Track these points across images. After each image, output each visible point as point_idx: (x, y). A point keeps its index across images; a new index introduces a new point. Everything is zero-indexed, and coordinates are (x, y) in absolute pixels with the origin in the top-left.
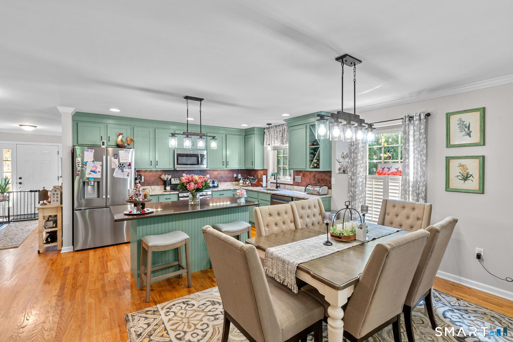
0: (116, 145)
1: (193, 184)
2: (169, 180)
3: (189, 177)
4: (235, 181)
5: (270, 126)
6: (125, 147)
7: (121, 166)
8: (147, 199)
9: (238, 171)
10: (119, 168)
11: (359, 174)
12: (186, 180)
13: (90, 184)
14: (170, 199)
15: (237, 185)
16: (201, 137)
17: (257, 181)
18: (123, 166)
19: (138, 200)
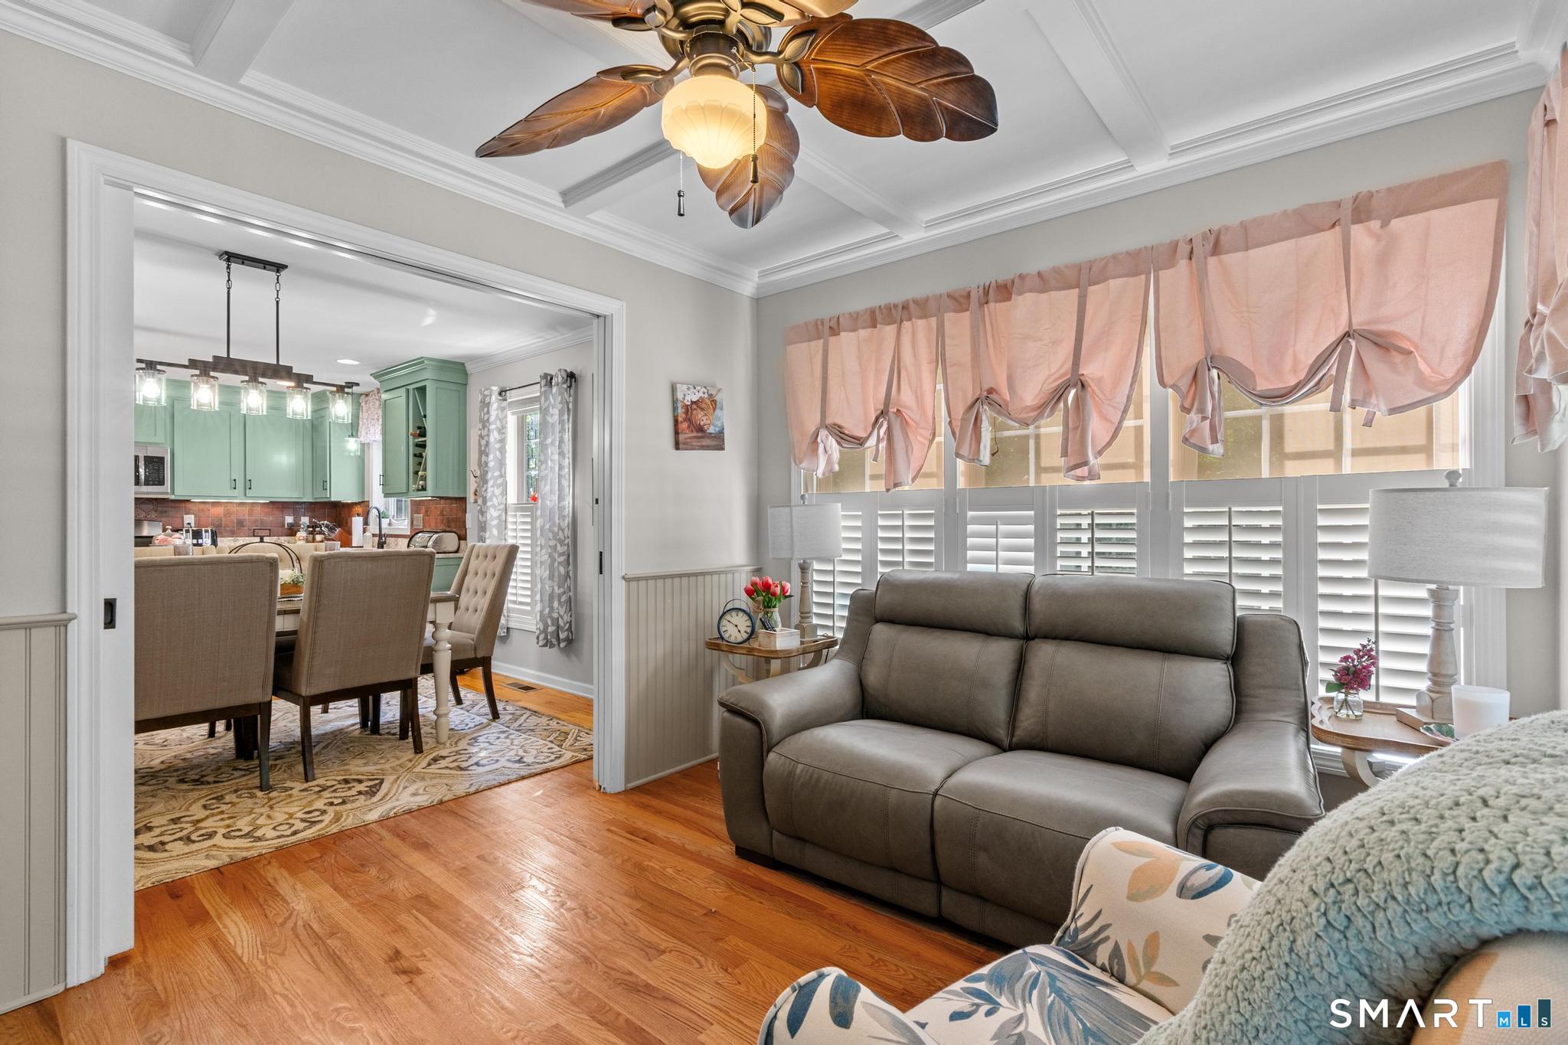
11: (491, 500)
17: (341, 533)
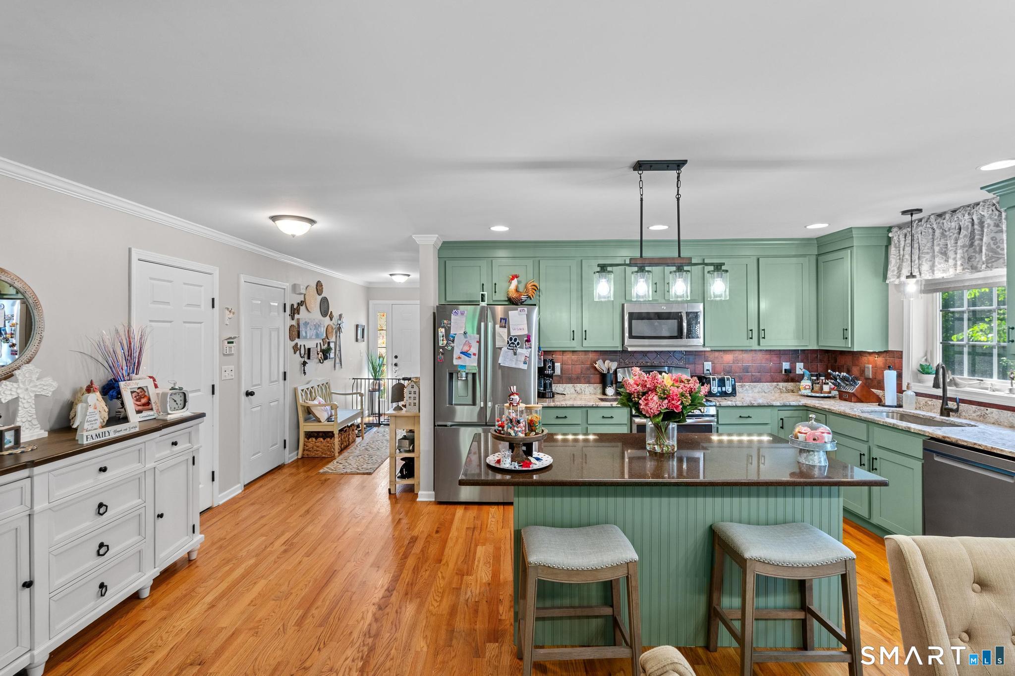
0: (507, 299)
1: (656, 398)
2: (611, 372)
3: (646, 378)
4: (787, 381)
5: (916, 216)
6: (522, 303)
7: (513, 343)
8: (536, 434)
9: (795, 355)
10: (509, 346)
12: (638, 385)
13: (459, 378)
14: (612, 417)
15: (793, 391)
16: (680, 269)
17: (862, 386)
18: (516, 343)
19: (513, 434)
